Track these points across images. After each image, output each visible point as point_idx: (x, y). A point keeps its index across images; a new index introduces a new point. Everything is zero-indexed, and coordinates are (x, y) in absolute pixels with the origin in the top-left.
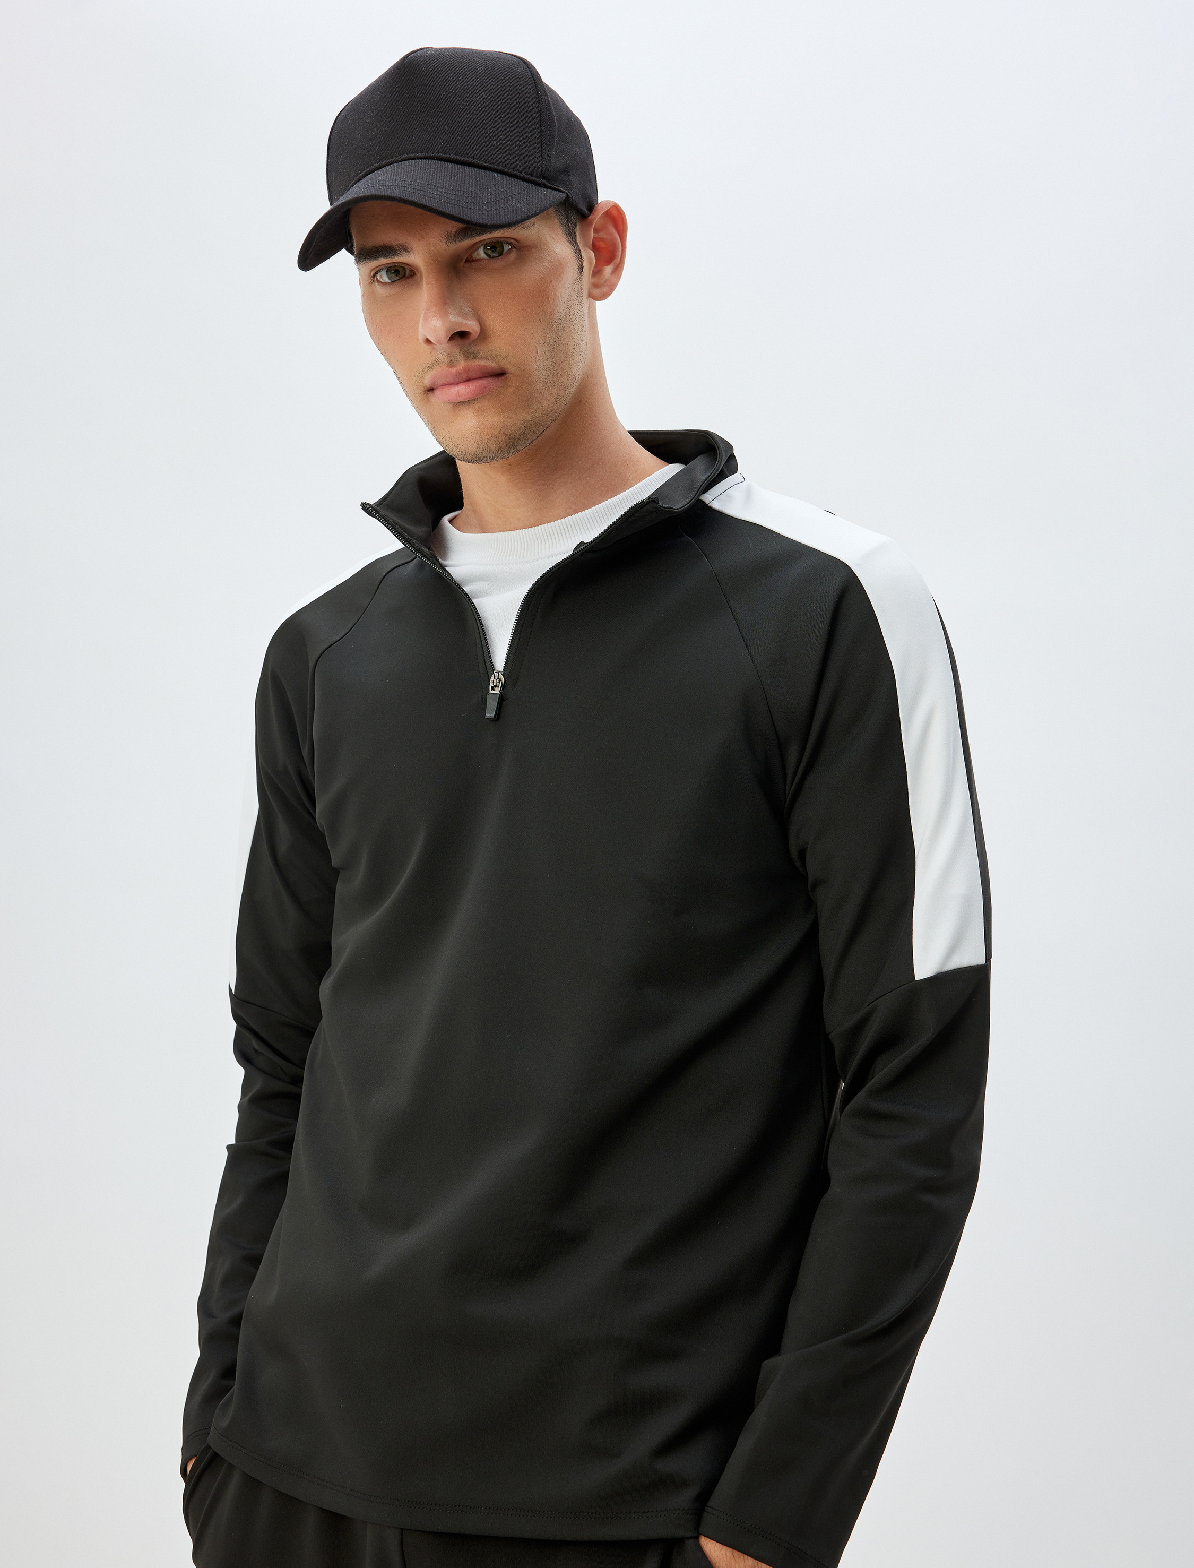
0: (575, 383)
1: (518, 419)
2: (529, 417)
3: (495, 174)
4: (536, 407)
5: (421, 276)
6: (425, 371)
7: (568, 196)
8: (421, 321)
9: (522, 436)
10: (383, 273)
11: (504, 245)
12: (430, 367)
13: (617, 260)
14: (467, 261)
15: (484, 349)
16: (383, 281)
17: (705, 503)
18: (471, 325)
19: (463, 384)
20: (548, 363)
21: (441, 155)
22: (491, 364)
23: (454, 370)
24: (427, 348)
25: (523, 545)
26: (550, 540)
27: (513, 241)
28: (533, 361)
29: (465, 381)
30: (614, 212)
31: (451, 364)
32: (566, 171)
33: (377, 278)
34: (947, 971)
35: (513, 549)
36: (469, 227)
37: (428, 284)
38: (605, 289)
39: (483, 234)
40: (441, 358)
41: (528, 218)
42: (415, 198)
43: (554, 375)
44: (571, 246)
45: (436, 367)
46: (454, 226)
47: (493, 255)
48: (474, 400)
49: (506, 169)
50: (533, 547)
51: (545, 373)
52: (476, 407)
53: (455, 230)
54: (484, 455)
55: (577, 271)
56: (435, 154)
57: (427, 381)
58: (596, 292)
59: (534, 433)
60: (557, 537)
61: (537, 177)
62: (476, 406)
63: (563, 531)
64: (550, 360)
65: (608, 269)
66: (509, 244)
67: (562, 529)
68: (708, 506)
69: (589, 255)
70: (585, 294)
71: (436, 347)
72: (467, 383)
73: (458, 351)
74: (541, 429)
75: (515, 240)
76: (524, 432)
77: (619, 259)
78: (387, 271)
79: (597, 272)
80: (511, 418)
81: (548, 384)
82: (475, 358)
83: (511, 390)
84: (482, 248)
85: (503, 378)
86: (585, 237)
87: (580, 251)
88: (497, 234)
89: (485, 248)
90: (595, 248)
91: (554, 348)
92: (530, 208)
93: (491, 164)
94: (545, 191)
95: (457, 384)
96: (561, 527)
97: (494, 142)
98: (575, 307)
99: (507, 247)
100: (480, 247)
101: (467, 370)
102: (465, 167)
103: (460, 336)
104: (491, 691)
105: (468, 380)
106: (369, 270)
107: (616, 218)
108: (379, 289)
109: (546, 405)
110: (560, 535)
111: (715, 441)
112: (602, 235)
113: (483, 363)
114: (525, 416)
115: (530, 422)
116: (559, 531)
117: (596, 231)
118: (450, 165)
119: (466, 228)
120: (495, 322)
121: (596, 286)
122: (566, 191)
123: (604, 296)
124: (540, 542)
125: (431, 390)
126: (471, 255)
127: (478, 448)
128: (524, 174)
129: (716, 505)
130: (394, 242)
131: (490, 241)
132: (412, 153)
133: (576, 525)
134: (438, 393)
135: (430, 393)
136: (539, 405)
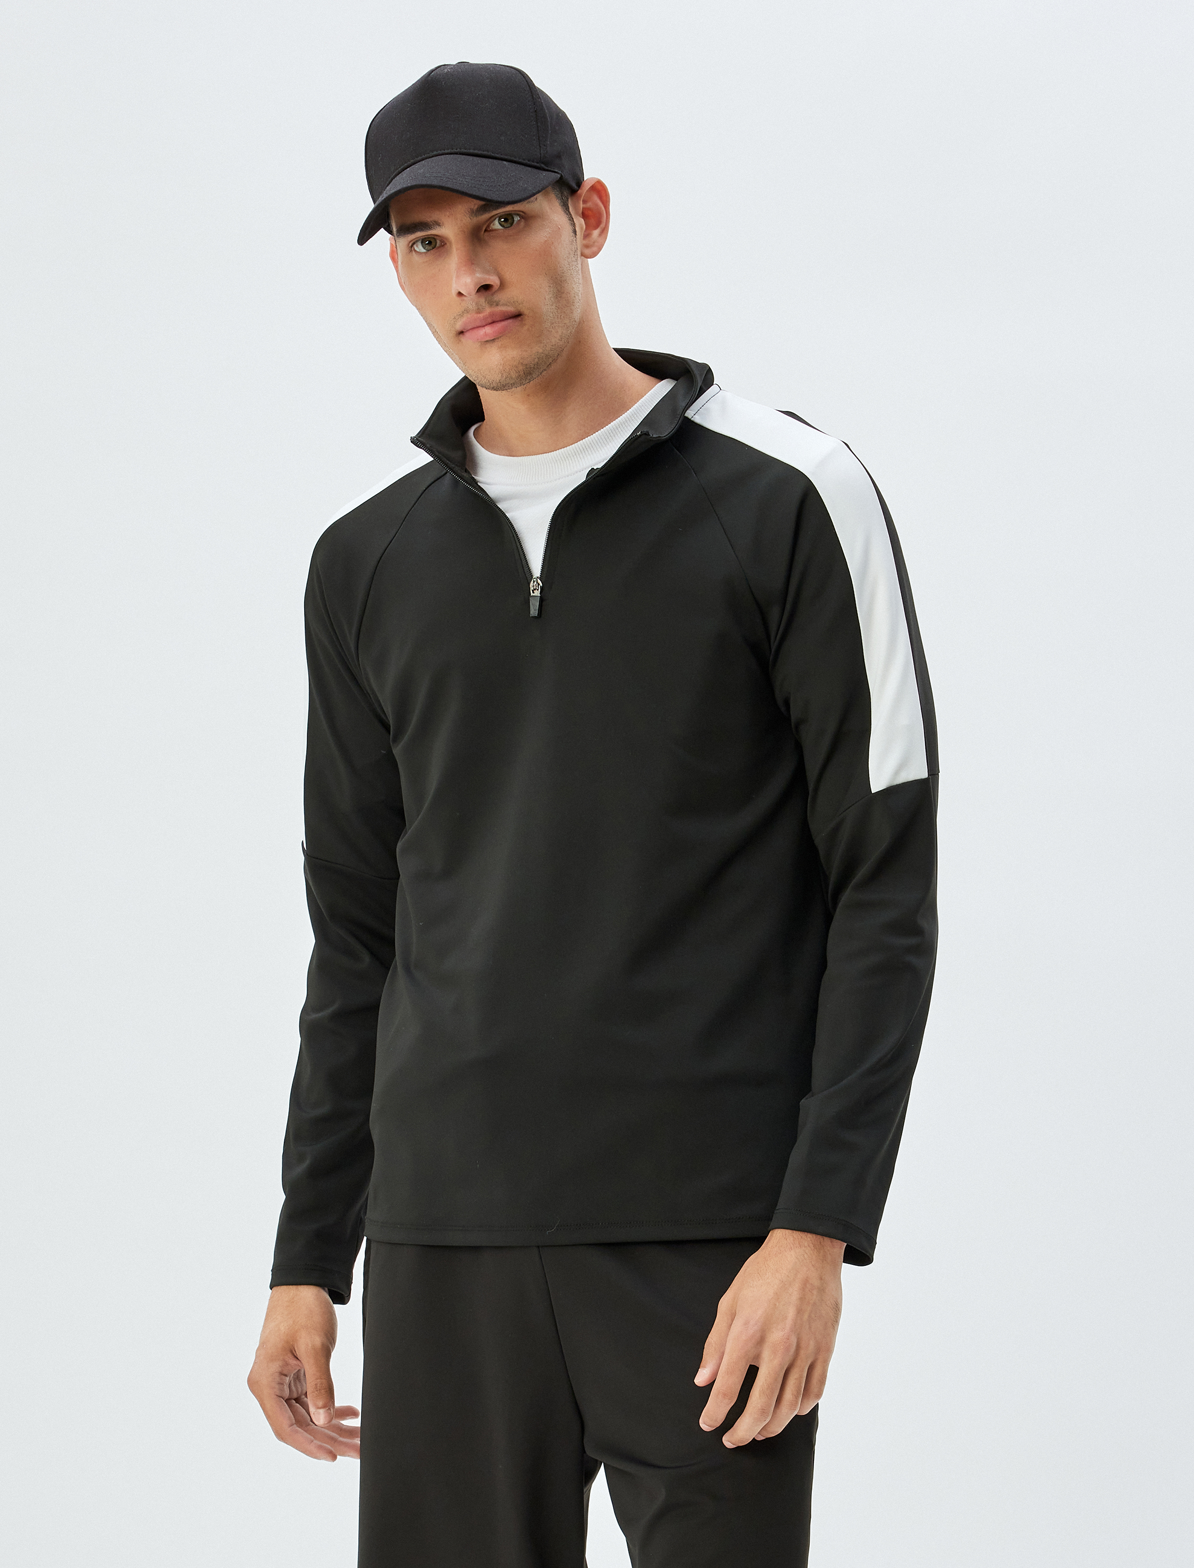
0: (575, 325)
1: (534, 351)
2: (541, 351)
3: (505, 163)
4: (546, 342)
5: (451, 243)
6: (457, 318)
7: (562, 176)
8: (454, 279)
10: (419, 244)
11: (514, 216)
12: (461, 315)
13: (602, 225)
14: (486, 231)
15: (502, 297)
16: (418, 250)
17: (688, 418)
18: (493, 280)
19: (489, 326)
20: (554, 307)
21: (463, 150)
22: (511, 309)
23: (481, 315)
24: (458, 299)
26: (567, 461)
27: (521, 213)
28: (542, 306)
29: (490, 324)
30: (599, 187)
31: (479, 311)
32: (559, 156)
33: (414, 249)
34: (897, 785)
36: (488, 204)
37: (457, 249)
38: (595, 249)
39: (498, 209)
40: (471, 307)
41: (534, 194)
42: (449, 185)
43: (558, 318)
44: (566, 215)
45: (465, 314)
46: (475, 204)
47: (506, 225)
49: (513, 158)
51: (551, 315)
53: (476, 207)
54: (507, 382)
55: (572, 234)
56: (458, 150)
57: (459, 326)
58: (587, 251)
59: (545, 363)
60: (573, 459)
61: (537, 163)
62: (500, 344)
64: (556, 305)
65: (596, 233)
66: (518, 215)
67: (576, 452)
68: (692, 421)
69: (580, 222)
70: (579, 253)
71: (465, 298)
72: (492, 324)
73: (484, 300)
74: (550, 361)
75: (523, 212)
77: (604, 224)
78: (422, 243)
79: (587, 236)
80: (527, 351)
81: (555, 325)
82: (497, 305)
83: (526, 328)
84: (497, 219)
85: (520, 319)
86: (576, 208)
87: (573, 218)
88: (509, 208)
89: (499, 220)
90: (584, 216)
91: (557, 295)
92: (535, 187)
93: (501, 155)
94: (544, 173)
95: (484, 326)
97: (503, 138)
98: (573, 263)
99: (516, 219)
100: (496, 219)
101: (492, 315)
102: (482, 159)
103: (485, 288)
104: (532, 594)
106: (407, 243)
107: (599, 190)
108: (415, 257)
109: (554, 340)
110: (575, 456)
111: (689, 365)
112: (589, 205)
113: (504, 309)
114: (537, 349)
115: (542, 355)
117: (584, 202)
118: (471, 158)
119: (484, 205)
120: (510, 274)
121: (587, 246)
122: (560, 172)
123: (594, 255)
124: (563, 463)
125: (462, 333)
126: (488, 226)
127: (501, 378)
128: (527, 161)
129: (697, 419)
130: (428, 219)
131: (504, 213)
132: (441, 150)
134: (467, 335)
135: (461, 335)
136: (548, 341)
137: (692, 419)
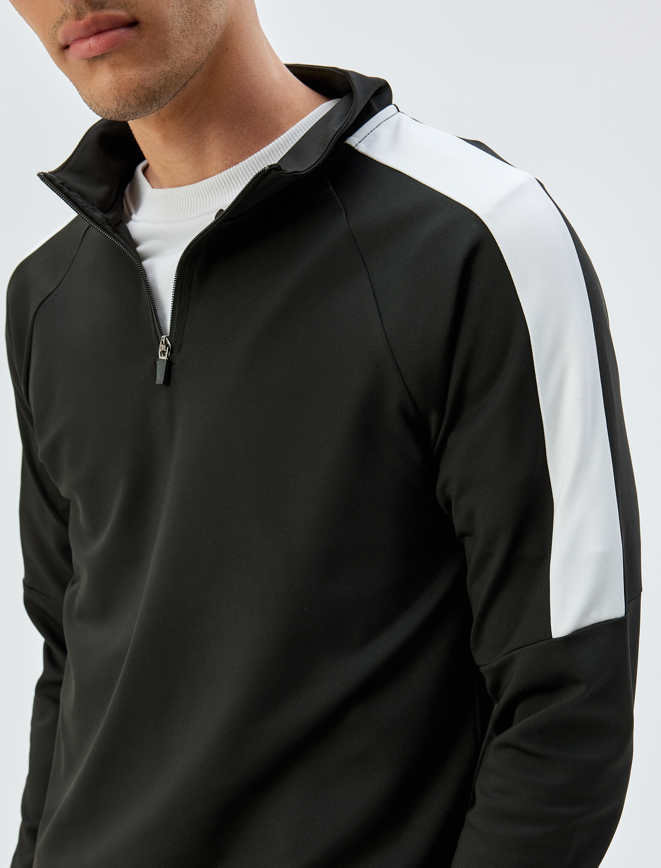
0: (216, 31)
1: (158, 70)
2: (168, 69)
4: (174, 57)
6: (57, 26)
9: (163, 89)
12: (60, 23)
17: (352, 147)
19: (94, 37)
20: (183, 9)
22: (121, 13)
23: (82, 23)
25: (187, 201)
26: (210, 195)
28: (165, 7)
29: (95, 34)
31: (78, 16)
35: (179, 205)
40: (69, 11)
43: (191, 23)
45: (65, 21)
48: (108, 53)
50: (196, 203)
51: (180, 20)
52: (111, 61)
54: (126, 111)
57: (60, 39)
60: (216, 193)
63: (220, 186)
64: (186, 6)
67: (219, 184)
68: (355, 150)
72: (98, 36)
74: (184, 80)
76: (165, 85)
80: (148, 70)
81: (187, 33)
82: (103, 7)
83: (145, 40)
85: (137, 28)
95: (88, 37)
96: (218, 182)
101: (95, 21)
104: (160, 357)
105: (99, 33)
109: (186, 54)
110: (219, 190)
113: (113, 12)
114: (162, 67)
115: (170, 74)
116: (217, 187)
124: (201, 197)
125: (66, 47)
127: (118, 105)
129: (362, 148)
133: (232, 179)
134: (71, 49)
135: (66, 51)
136: (178, 55)
137: (356, 148)
